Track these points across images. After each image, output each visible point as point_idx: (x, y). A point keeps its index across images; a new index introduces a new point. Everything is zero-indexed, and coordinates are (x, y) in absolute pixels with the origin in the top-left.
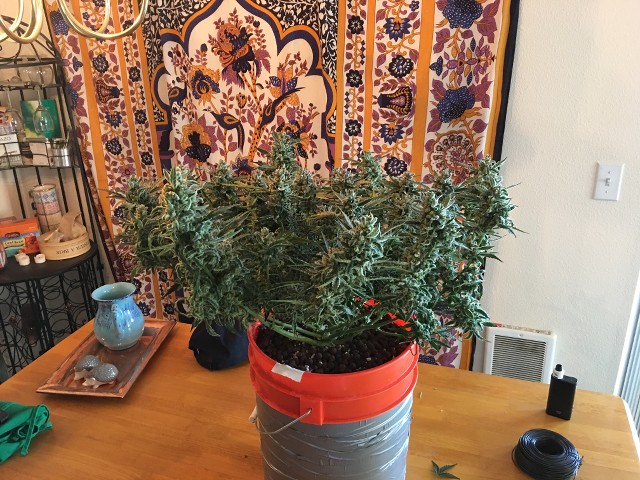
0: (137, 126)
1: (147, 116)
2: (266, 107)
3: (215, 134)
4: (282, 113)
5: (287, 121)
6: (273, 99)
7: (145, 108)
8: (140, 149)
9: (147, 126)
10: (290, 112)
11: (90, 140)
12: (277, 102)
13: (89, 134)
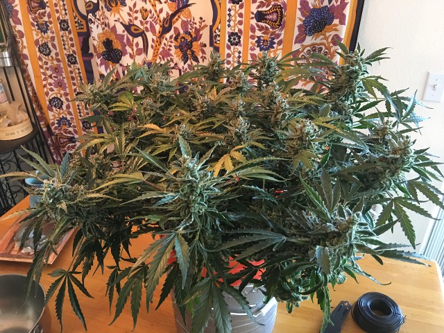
0: (62, 33)
1: (70, 25)
2: (164, 19)
3: (125, 41)
4: (178, 24)
5: (182, 32)
6: (170, 13)
7: (67, 17)
8: (65, 52)
9: (70, 33)
10: (184, 24)
11: (25, 44)
12: (173, 15)
13: (24, 39)
